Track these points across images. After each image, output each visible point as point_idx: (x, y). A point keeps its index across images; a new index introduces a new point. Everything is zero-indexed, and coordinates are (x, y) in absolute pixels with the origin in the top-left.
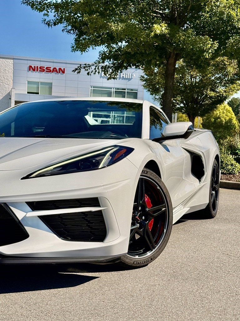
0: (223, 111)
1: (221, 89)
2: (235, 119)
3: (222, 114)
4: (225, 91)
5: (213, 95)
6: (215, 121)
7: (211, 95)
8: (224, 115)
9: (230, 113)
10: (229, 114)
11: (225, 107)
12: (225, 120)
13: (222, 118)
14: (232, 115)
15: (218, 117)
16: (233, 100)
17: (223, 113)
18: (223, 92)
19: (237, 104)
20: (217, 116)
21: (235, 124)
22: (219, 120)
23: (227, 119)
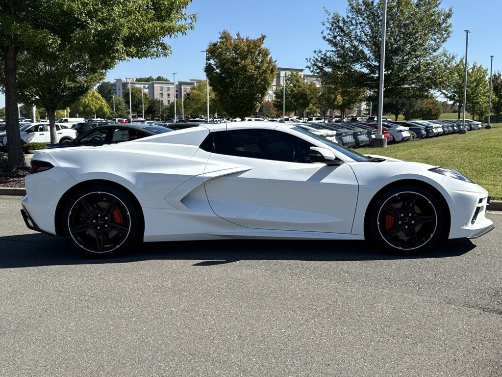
0: (92, 99)
1: (81, 79)
2: (106, 107)
3: (91, 102)
4: (86, 81)
5: (73, 86)
6: (84, 110)
7: (70, 85)
8: (94, 103)
9: (99, 100)
10: (99, 102)
11: (93, 94)
12: (96, 108)
13: (91, 107)
14: (103, 102)
15: (87, 105)
16: (103, 85)
17: (93, 101)
18: (83, 82)
19: (109, 90)
20: (85, 104)
21: (107, 112)
22: (88, 108)
23: (98, 106)
